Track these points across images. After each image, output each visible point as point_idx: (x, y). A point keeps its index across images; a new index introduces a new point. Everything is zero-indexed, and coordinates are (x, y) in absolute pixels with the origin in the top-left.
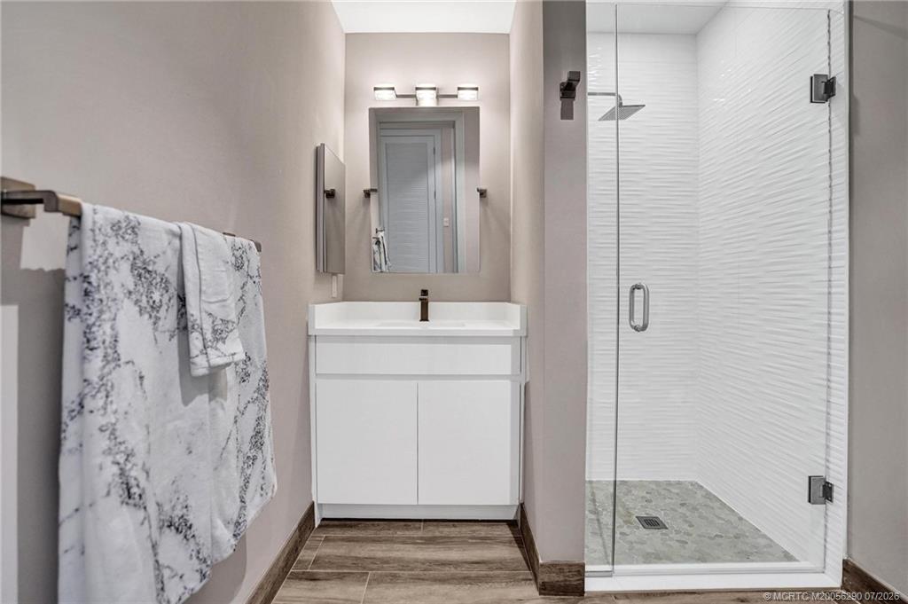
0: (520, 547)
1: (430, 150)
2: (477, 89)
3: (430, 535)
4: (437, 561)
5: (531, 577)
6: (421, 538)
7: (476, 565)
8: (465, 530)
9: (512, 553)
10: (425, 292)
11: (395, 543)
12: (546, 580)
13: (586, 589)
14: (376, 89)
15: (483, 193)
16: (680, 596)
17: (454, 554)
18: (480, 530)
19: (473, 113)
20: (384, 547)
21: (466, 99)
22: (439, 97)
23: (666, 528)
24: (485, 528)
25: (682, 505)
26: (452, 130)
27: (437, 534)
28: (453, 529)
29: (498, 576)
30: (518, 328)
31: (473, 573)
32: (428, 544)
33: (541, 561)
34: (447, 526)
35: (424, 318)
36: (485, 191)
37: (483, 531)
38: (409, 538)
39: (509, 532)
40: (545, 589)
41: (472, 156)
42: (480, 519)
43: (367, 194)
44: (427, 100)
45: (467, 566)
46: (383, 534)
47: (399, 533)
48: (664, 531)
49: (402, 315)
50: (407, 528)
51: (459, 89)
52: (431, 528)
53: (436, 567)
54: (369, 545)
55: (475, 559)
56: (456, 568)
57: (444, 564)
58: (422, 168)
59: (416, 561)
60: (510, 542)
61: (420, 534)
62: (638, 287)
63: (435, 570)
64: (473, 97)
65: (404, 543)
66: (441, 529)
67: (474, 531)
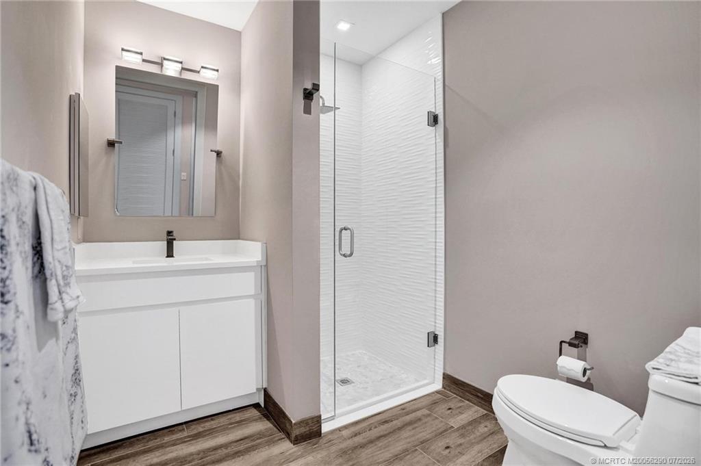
0: (268, 420)
1: (170, 113)
2: (217, 71)
3: (195, 432)
4: (209, 449)
5: (283, 436)
6: (189, 437)
7: (242, 442)
8: (223, 420)
9: (264, 425)
10: (169, 233)
11: (166, 447)
12: (298, 434)
13: (322, 432)
14: (123, 50)
15: (219, 154)
16: (373, 418)
17: (221, 440)
18: (235, 417)
19: (213, 90)
20: (157, 453)
21: (207, 77)
22: (183, 69)
23: (353, 383)
24: (238, 414)
25: (359, 366)
26: (194, 99)
27: (201, 430)
28: (212, 422)
29: (259, 444)
30: (260, 259)
31: (242, 447)
32: (197, 439)
33: (293, 422)
34: (206, 421)
35: (170, 254)
36: (221, 152)
37: (237, 417)
38: (178, 439)
39: (257, 412)
40: (297, 441)
41: (211, 123)
42: (231, 409)
43: (111, 144)
44: (171, 70)
45: (235, 444)
46: (151, 444)
47: (167, 439)
48: (353, 384)
49: (149, 254)
50: (172, 433)
51: (202, 67)
52: (193, 427)
53: (211, 453)
54: (142, 457)
55: (238, 438)
56: (227, 448)
57: (215, 449)
59: (191, 454)
60: (260, 418)
61: (185, 434)
62: (345, 229)
63: (210, 455)
64: (214, 76)
65: (174, 445)
66: (202, 425)
67: (230, 419)
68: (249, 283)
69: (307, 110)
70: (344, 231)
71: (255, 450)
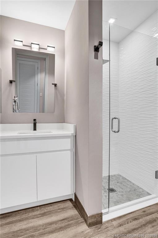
0: (76, 209)
1: (36, 68)
2: (54, 47)
3: (43, 212)
4: (48, 223)
5: (83, 221)
6: (40, 214)
7: (63, 221)
8: (56, 207)
9: (74, 212)
10: (35, 120)
11: (30, 219)
12: (91, 222)
13: (103, 221)
14: (15, 40)
15: (55, 85)
16: (129, 215)
17: (54, 218)
18: (61, 205)
19: (52, 56)
20: (25, 222)
21: (50, 51)
22: (40, 48)
23: (116, 191)
24: (62, 204)
25: (118, 182)
26: (45, 61)
27: (46, 211)
28: (51, 207)
29: (72, 224)
30: (73, 133)
31: (63, 225)
32: (44, 216)
33: (88, 216)
34: (49, 206)
35: (35, 129)
36: (56, 84)
37: (62, 205)
38: (35, 215)
39: (71, 204)
40: (90, 225)
41: (52, 71)
42: (60, 200)
43: (11, 82)
44: (35, 48)
45: (60, 222)
46: (24, 216)
47: (30, 214)
48: (116, 192)
50: (33, 211)
51: (48, 46)
52: (43, 209)
53: (48, 226)
54: (19, 223)
55: (62, 218)
56: (56, 224)
57: (51, 224)
58: (33, 74)
59: (40, 226)
60: (73, 208)
61: (38, 212)
63: (48, 228)
64: (53, 50)
65: (33, 218)
66: (46, 208)
67: (59, 206)
68: (68, 144)
69: (96, 57)
70: (114, 119)
71: (69, 228)
